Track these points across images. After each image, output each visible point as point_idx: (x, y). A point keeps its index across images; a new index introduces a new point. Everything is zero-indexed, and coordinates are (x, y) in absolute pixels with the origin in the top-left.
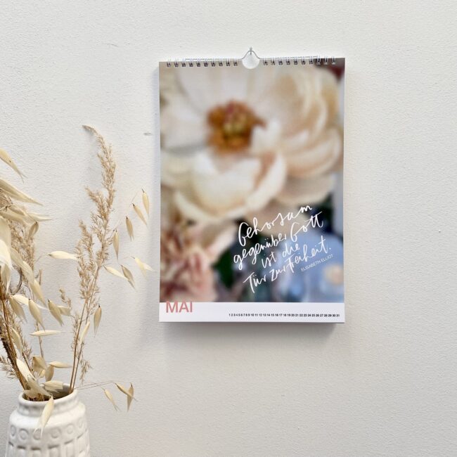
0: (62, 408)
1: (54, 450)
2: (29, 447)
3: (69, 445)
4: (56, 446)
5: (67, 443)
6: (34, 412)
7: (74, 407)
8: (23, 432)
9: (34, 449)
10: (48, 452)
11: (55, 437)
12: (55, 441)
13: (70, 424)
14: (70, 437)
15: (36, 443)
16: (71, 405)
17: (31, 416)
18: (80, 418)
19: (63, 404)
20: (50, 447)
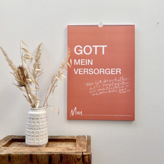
0: (40, 110)
1: (38, 120)
2: (32, 118)
3: (42, 119)
4: (38, 119)
5: (41, 119)
6: (33, 110)
7: (43, 111)
8: (31, 115)
9: (33, 119)
10: (36, 120)
11: (38, 117)
12: (38, 118)
13: (42, 114)
14: (42, 117)
15: (34, 117)
16: (42, 110)
17: (32, 111)
18: (45, 113)
19: (41, 109)
20: (37, 119)
